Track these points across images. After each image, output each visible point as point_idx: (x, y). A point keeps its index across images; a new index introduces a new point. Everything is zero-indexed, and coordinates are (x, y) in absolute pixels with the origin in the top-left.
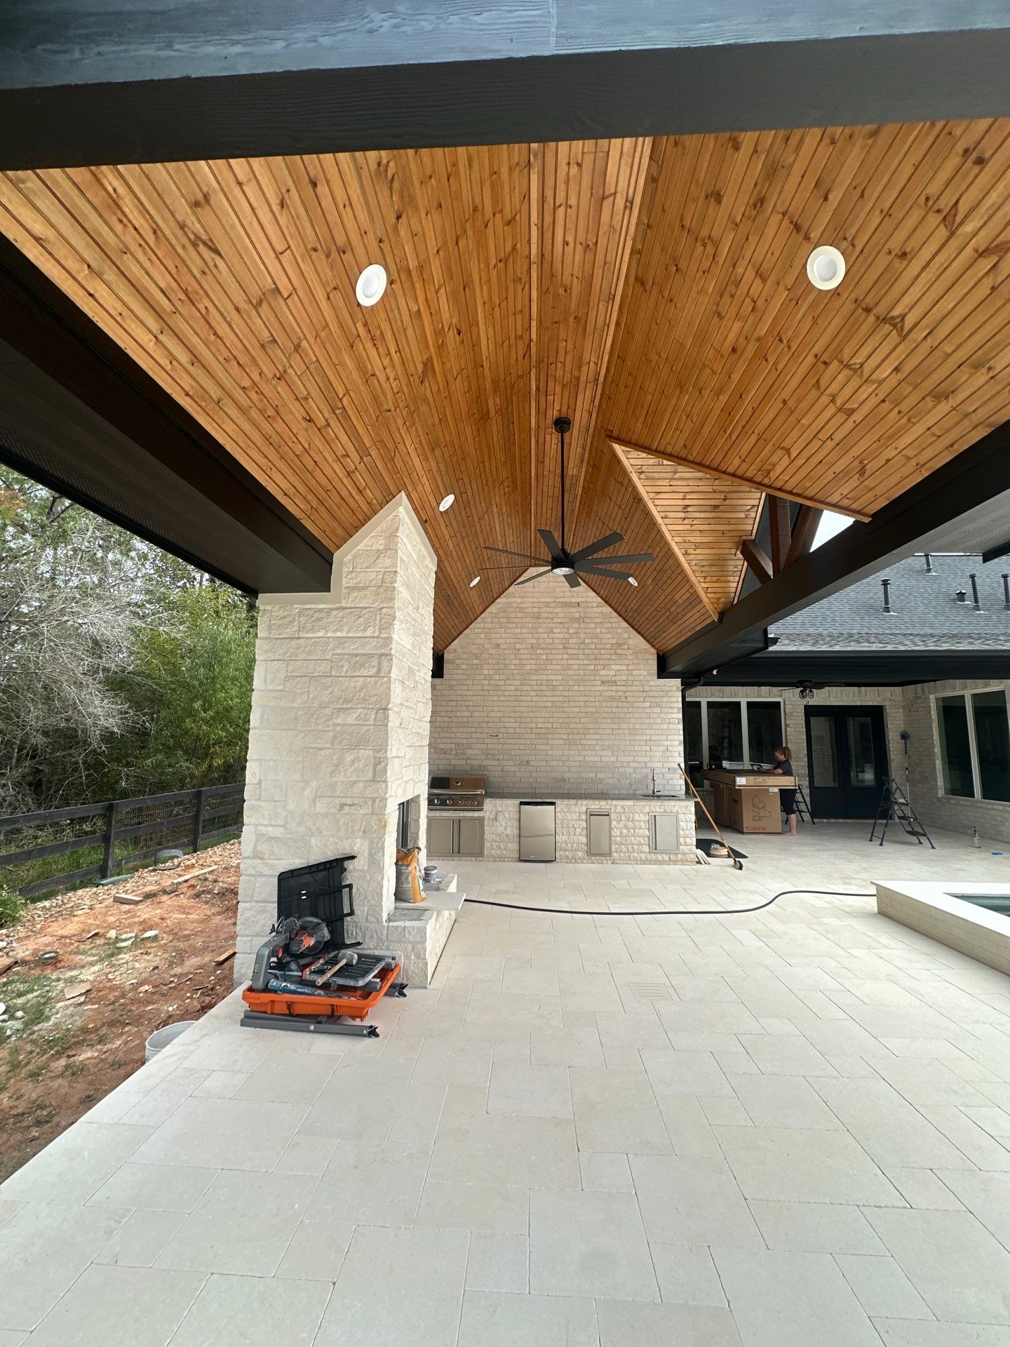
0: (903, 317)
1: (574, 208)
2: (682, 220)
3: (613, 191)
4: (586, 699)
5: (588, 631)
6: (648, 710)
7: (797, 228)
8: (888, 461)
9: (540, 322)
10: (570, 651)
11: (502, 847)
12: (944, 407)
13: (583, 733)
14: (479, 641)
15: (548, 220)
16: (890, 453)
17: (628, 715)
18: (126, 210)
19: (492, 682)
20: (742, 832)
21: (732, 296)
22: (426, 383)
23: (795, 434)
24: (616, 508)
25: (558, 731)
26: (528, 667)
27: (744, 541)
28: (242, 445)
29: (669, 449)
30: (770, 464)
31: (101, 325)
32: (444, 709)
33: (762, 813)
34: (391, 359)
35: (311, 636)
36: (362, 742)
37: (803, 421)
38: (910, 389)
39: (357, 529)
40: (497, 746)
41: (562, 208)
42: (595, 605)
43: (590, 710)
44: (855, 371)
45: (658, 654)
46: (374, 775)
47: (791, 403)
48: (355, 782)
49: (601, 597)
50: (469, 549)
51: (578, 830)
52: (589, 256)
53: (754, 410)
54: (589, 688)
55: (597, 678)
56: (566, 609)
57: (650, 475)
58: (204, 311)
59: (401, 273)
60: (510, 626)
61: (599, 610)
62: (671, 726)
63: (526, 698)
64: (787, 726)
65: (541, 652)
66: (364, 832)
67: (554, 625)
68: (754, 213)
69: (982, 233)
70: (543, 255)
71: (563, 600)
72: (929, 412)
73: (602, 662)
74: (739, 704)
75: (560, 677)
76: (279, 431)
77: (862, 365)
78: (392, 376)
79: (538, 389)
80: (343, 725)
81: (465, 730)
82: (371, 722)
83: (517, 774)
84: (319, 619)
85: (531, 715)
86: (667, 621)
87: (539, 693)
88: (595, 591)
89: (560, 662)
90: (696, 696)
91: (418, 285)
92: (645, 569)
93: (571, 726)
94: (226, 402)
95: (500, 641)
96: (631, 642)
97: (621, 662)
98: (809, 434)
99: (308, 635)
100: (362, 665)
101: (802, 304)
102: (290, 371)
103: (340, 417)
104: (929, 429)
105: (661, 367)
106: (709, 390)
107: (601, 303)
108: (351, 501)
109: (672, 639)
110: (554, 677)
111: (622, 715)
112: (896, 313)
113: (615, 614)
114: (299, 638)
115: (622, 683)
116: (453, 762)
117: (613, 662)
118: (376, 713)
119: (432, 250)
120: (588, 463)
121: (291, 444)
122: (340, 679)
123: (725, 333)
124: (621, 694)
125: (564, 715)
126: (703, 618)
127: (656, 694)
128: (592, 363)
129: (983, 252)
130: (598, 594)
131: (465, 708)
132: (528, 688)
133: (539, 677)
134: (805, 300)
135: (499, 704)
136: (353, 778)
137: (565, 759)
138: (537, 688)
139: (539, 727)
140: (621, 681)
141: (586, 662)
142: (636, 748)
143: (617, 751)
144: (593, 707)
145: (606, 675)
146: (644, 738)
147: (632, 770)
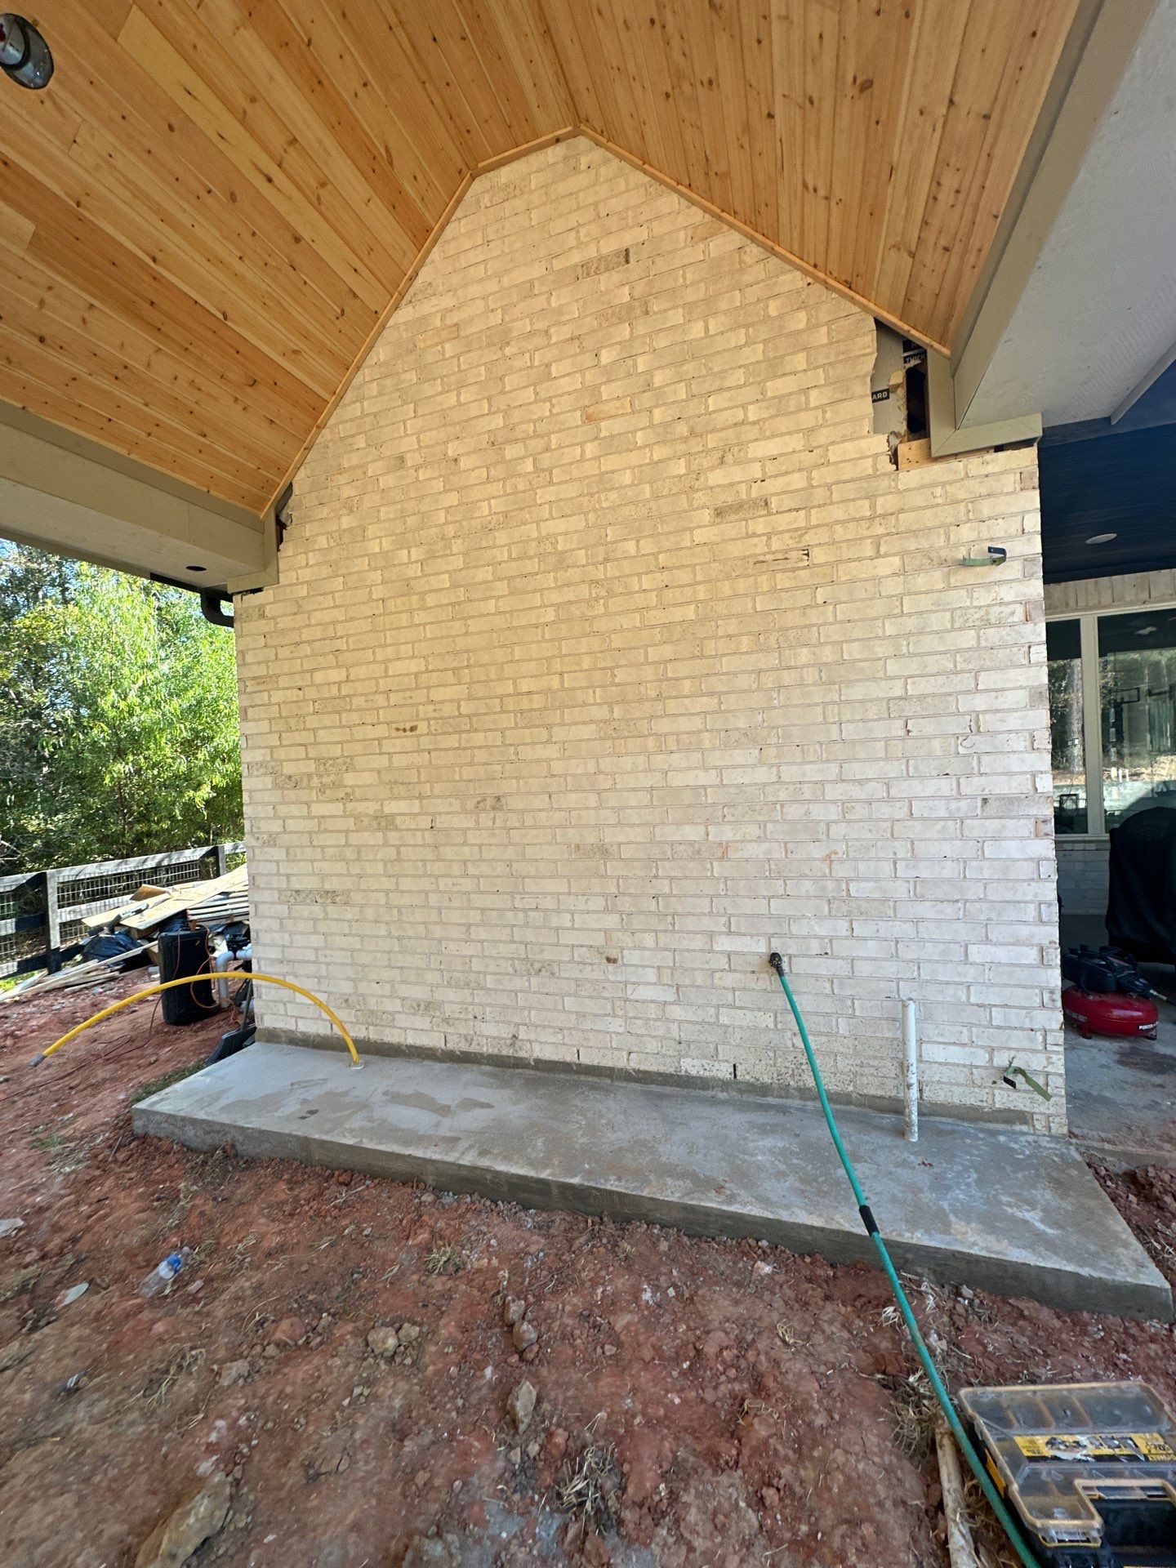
4: (665, 577)
5: (662, 341)
6: (892, 586)
10: (606, 428)
13: (660, 697)
14: (354, 459)
17: (814, 616)
25: (579, 696)
26: (485, 508)
32: (286, 667)
40: (416, 758)
42: (683, 237)
43: (677, 614)
49: (703, 206)
54: (669, 542)
55: (701, 498)
56: (586, 286)
60: (428, 390)
61: (697, 253)
62: (992, 635)
63: (482, 607)
65: (519, 450)
73: (712, 441)
75: (577, 522)
81: (337, 719)
83: (473, 838)
85: (500, 655)
87: (519, 584)
89: (573, 472)
93: (621, 676)
95: (406, 444)
97: (782, 424)
111: (791, 619)
115: (788, 503)
117: (753, 432)
124: (788, 541)
125: (596, 643)
127: (928, 518)
130: (691, 194)
131: (333, 661)
132: (484, 574)
135: (413, 634)
137: (604, 783)
138: (513, 569)
139: (525, 689)
140: (784, 492)
141: (659, 453)
142: (849, 731)
143: (778, 746)
144: (689, 603)
145: (732, 484)
146: (878, 691)
147: (833, 813)
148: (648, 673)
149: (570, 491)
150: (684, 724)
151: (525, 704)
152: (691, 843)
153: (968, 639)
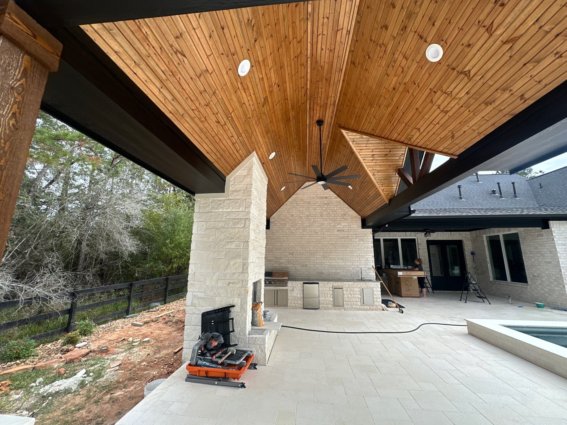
0: (470, 71)
1: (326, 35)
2: (371, 37)
3: (341, 28)
4: (331, 237)
5: (331, 209)
6: (358, 242)
7: (421, 37)
8: (465, 132)
9: (311, 81)
10: (323, 217)
11: (296, 302)
12: (490, 108)
13: (330, 253)
14: (285, 214)
15: (315, 40)
16: (465, 128)
17: (349, 245)
18: (150, 40)
19: (290, 231)
20: (402, 297)
21: (393, 67)
22: (265, 107)
23: (422, 122)
24: (343, 156)
25: (319, 252)
26: (306, 224)
27: (399, 169)
28: (191, 133)
29: (366, 131)
30: (411, 135)
31: (138, 85)
32: (270, 242)
33: (410, 288)
34: (251, 97)
35: (217, 211)
36: (238, 256)
37: (425, 117)
38: (474, 101)
39: (236, 167)
40: (293, 258)
41: (321, 36)
42: (334, 197)
43: (333, 242)
44: (449, 94)
45: (362, 218)
46: (243, 270)
47: (420, 110)
48: (235, 273)
49: (336, 195)
50: (281, 175)
51: (329, 295)
52: (332, 54)
53: (403, 113)
54: (332, 233)
55: (336, 228)
56: (321, 200)
57: (358, 142)
58: (178, 79)
59: (256, 63)
60: (298, 207)
61: (336, 200)
62: (368, 249)
63: (305, 238)
64: (419, 249)
65: (311, 218)
66: (239, 295)
67: (317, 206)
68: (402, 33)
69: (505, 34)
70: (312, 54)
71: (320, 196)
72: (483, 110)
73: (337, 222)
74: (397, 239)
75: (320, 229)
76: (206, 127)
77: (451, 92)
78: (251, 104)
79: (310, 108)
80: (230, 249)
81: (279, 251)
82: (241, 247)
83: (302, 271)
84: (220, 204)
85: (307, 245)
86: (366, 204)
87: (311, 235)
88: (334, 192)
89: (319, 222)
90: (378, 236)
91: (263, 67)
92: (356, 182)
93: (325, 249)
94: (186, 115)
95: (294, 213)
96: (350, 213)
97: (345, 222)
98: (428, 122)
99: (215, 211)
100: (238, 223)
101: (424, 68)
102: (211, 102)
103: (230, 121)
104: (483, 117)
105: (362, 97)
106: (383, 106)
107: (336, 73)
108: (234, 155)
109: (368, 211)
110: (317, 229)
111: (347, 245)
112: (466, 69)
113: (342, 201)
114: (212, 212)
115: (346, 231)
116: (274, 265)
117: (342, 222)
118: (244, 243)
119: (268, 53)
120: (331, 138)
121: (210, 132)
122: (229, 229)
123: (390, 82)
124: (346, 235)
125: (321, 245)
126: (381, 202)
127: (361, 235)
128: (332, 97)
129: (505, 42)
130: (335, 193)
131: (279, 242)
132: (305, 233)
133: (310, 229)
134: (425, 66)
135: (293, 240)
136: (234, 272)
137: (322, 264)
138: (310, 233)
139: (311, 250)
141: (330, 222)
142: (354, 259)
143: (345, 260)
145: (339, 228)
146: (356, 254)
147: (352, 269)
148: (329, 249)
150: (333, 257)
151: (311, 252)
153: (366, 249)
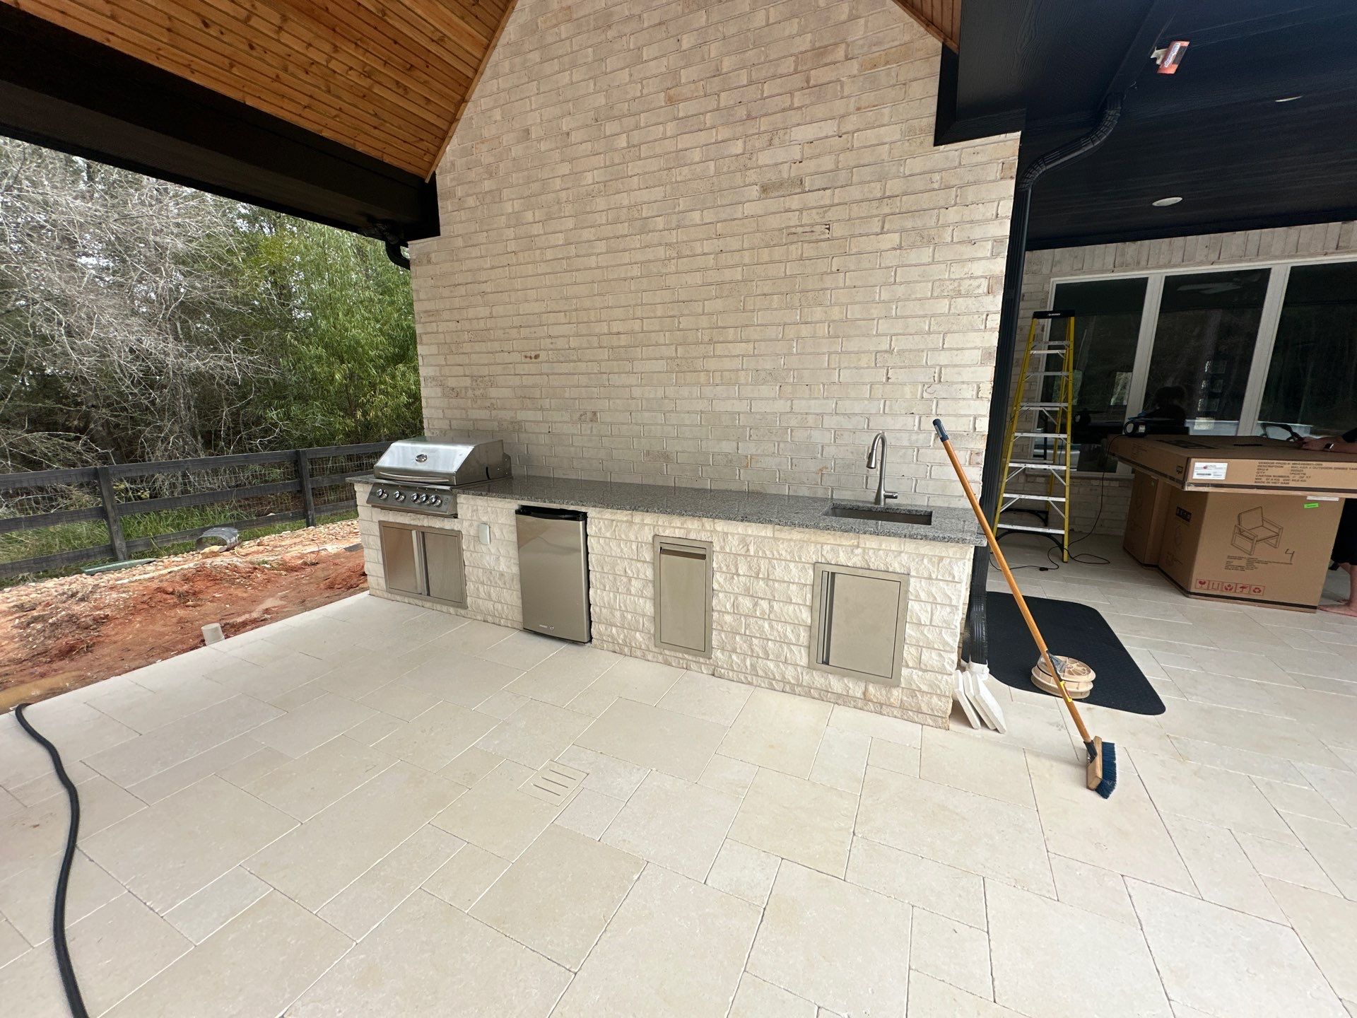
4: (721, 243)
10: (682, 109)
11: (494, 596)
17: (829, 282)
20: (1186, 592)
25: (654, 338)
32: (448, 303)
33: (1262, 551)
40: (538, 380)
43: (728, 275)
51: (636, 584)
54: (727, 213)
55: (752, 176)
73: (764, 124)
75: (658, 193)
81: (484, 347)
83: (578, 441)
85: (598, 302)
87: (614, 244)
90: (1137, 265)
95: (531, 118)
96: (856, 32)
97: (820, 111)
110: (644, 195)
111: (812, 283)
115: (819, 182)
116: (472, 415)
124: (815, 216)
125: (668, 295)
131: (480, 300)
132: (587, 234)
133: (613, 201)
135: (537, 282)
137: (669, 406)
138: (608, 231)
139: (615, 330)
140: (817, 173)
141: (724, 133)
142: (846, 376)
143: (793, 384)
144: (736, 266)
145: (776, 164)
146: (871, 345)
147: (828, 437)
148: (704, 322)
149: (653, 165)
150: (728, 364)
151: (615, 341)
152: (726, 455)
